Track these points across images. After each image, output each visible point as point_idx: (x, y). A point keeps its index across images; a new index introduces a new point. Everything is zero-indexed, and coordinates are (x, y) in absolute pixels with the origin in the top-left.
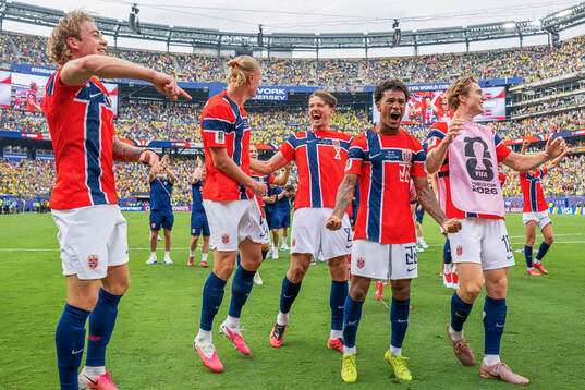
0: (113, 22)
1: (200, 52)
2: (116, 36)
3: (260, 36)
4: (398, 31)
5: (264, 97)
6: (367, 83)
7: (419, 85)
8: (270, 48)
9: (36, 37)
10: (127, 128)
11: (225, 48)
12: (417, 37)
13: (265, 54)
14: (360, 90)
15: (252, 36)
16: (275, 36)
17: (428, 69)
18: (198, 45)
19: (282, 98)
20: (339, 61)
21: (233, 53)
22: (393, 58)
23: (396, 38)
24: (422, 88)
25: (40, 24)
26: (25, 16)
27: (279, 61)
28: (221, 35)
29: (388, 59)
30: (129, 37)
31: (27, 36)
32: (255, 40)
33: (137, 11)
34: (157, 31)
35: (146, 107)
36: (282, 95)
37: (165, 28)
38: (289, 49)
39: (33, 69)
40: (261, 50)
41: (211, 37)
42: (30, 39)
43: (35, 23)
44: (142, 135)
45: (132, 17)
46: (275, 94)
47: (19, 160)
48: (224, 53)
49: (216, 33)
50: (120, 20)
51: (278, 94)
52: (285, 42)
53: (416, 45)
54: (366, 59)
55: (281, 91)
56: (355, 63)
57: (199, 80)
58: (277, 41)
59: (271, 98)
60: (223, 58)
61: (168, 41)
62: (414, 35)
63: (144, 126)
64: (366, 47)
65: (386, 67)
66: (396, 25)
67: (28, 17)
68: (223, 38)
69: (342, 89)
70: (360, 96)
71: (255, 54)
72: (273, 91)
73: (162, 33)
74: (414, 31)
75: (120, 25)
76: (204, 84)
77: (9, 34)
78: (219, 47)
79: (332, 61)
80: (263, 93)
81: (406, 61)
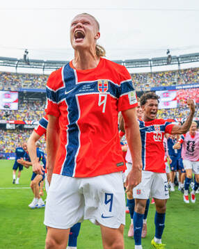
0: (15, 60)
2: (17, 67)
4: (170, 56)
6: (153, 85)
7: (182, 85)
10: (23, 115)
12: (180, 59)
14: (149, 90)
17: (187, 77)
20: (136, 74)
22: (166, 71)
23: (169, 60)
24: (184, 87)
29: (164, 72)
30: (23, 67)
33: (27, 53)
34: (38, 63)
35: (33, 103)
37: (42, 62)
44: (31, 118)
45: (25, 56)
50: (19, 59)
53: (179, 64)
54: (151, 73)
56: (145, 75)
61: (44, 68)
62: (178, 58)
63: (32, 114)
64: (151, 66)
65: (162, 76)
66: (168, 52)
73: (40, 64)
74: (178, 56)
75: (19, 61)
81: (174, 73)
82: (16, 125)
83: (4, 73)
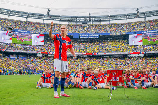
0: (43, 15)
1: (70, 23)
2: (44, 19)
3: (90, 17)
4: (138, 12)
5: (91, 37)
6: (127, 31)
7: (146, 31)
8: (93, 21)
9: (19, 21)
11: (78, 22)
12: (146, 14)
13: (91, 23)
14: (124, 34)
15: (87, 17)
16: (95, 17)
17: (150, 25)
18: (70, 21)
19: (98, 38)
20: (117, 24)
21: (81, 23)
22: (137, 22)
23: (138, 15)
25: (21, 17)
26: (16, 15)
27: (96, 25)
28: (77, 18)
29: (135, 23)
30: (48, 19)
31: (17, 21)
32: (88, 18)
33: (50, 11)
34: (56, 17)
36: (97, 36)
37: (59, 16)
38: (100, 21)
39: (19, 31)
40: (90, 22)
41: (74, 18)
42: (18, 21)
43: (19, 16)
45: (48, 13)
46: (95, 36)
47: (14, 59)
48: (78, 23)
49: (75, 17)
51: (96, 36)
52: (98, 19)
53: (145, 17)
54: (127, 23)
55: (97, 35)
56: (123, 25)
57: (70, 32)
58: (96, 18)
59: (94, 37)
60: (78, 25)
61: (60, 20)
62: (144, 14)
63: (52, 48)
64: (127, 19)
66: (137, 10)
67: (17, 15)
68: (78, 19)
69: (118, 33)
70: (124, 36)
71: (88, 23)
72: (94, 35)
73: (58, 18)
75: (45, 16)
76: (72, 34)
77: (12, 20)
78: (76, 21)
79: (115, 24)
80: (91, 36)
81: (141, 23)
82: (43, 54)
83: (36, 23)
